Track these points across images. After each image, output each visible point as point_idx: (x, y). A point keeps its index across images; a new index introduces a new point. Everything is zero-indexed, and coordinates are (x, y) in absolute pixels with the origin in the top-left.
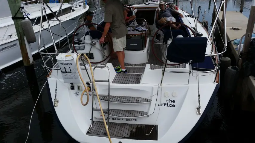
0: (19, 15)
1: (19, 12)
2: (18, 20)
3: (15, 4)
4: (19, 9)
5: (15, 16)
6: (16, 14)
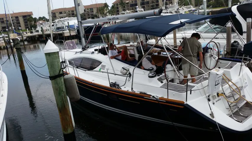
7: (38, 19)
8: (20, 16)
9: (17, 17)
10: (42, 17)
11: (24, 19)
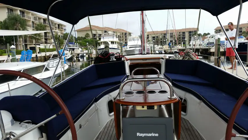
7: (202, 35)
8: (187, 32)
9: (184, 33)
10: (207, 33)
11: (189, 34)
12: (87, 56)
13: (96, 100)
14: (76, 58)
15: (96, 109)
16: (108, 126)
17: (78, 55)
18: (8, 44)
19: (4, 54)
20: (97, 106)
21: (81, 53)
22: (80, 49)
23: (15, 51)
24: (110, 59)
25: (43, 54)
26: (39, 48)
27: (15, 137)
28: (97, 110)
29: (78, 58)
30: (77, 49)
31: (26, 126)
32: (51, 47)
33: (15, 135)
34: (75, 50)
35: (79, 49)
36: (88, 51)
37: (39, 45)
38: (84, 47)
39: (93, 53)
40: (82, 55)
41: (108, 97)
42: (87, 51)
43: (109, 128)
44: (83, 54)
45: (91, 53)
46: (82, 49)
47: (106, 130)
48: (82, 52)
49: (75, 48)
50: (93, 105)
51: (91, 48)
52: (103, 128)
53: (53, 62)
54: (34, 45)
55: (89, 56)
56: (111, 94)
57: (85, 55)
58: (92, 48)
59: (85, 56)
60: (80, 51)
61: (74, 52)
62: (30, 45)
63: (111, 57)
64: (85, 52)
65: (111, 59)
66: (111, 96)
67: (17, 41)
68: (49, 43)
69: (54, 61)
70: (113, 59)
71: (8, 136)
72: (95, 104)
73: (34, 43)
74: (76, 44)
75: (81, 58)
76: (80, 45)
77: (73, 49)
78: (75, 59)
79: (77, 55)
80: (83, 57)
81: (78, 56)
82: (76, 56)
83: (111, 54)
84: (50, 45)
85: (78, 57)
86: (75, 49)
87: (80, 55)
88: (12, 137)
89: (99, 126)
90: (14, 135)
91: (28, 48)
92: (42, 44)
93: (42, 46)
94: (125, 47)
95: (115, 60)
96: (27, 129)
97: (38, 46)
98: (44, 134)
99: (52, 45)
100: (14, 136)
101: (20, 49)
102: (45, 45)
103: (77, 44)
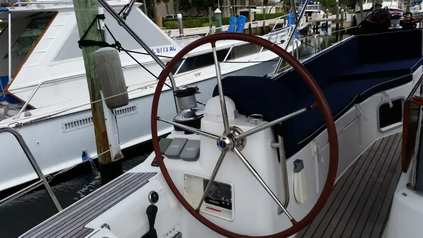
0: (93, 37)
1: (93, 27)
2: (91, 48)
3: (86, 7)
4: (95, 20)
5: (84, 39)
6: (86, 33)
12: (334, 26)
13: (360, 100)
14: (314, 29)
15: (357, 115)
16: (376, 148)
17: (318, 23)
18: (210, 8)
19: (205, 24)
20: (360, 111)
21: (323, 21)
22: (322, 13)
23: (219, 18)
24: (390, 26)
25: (260, 24)
26: (255, 12)
27: (240, 135)
28: (358, 117)
29: (317, 31)
30: (316, 12)
31: (256, 121)
32: (273, 11)
33: (241, 132)
34: (313, 15)
35: (320, 12)
36: (338, 16)
37: (255, 8)
38: (330, 8)
39: (346, 19)
40: (324, 24)
41: (382, 98)
42: (334, 17)
43: (379, 153)
44: (327, 22)
45: (342, 20)
46: (325, 12)
47: (373, 155)
48: (325, 18)
49: (314, 10)
50: (354, 108)
51: (343, 10)
52: (367, 151)
53: (276, 36)
54: (248, 8)
55: (337, 25)
56: (387, 92)
57: (329, 23)
58: (345, 10)
59: (330, 25)
60: (322, 17)
61: (311, 19)
62: (241, 8)
63: (392, 21)
64: (330, 17)
65: (392, 25)
66: (387, 95)
67: (222, 3)
68: (270, 5)
69: (278, 33)
70: (395, 25)
71: (232, 132)
72: (357, 107)
73: (247, 5)
74: (316, 4)
75: (322, 30)
76: (323, 5)
77: (310, 14)
78: (312, 31)
79: (315, 24)
80: (325, 27)
81: (317, 26)
82: (314, 27)
83: (393, 15)
84: (271, 7)
85: (317, 28)
86: (314, 12)
87: (321, 23)
88: (237, 134)
89: (360, 145)
90: (239, 131)
91: (238, 13)
92: (258, 6)
93: (259, 10)
94: (416, 6)
95: (401, 27)
96: (256, 126)
97: (253, 10)
98: (280, 137)
99: (274, 7)
100: (239, 133)
101: (226, 16)
102: (264, 7)
103: (318, 3)
